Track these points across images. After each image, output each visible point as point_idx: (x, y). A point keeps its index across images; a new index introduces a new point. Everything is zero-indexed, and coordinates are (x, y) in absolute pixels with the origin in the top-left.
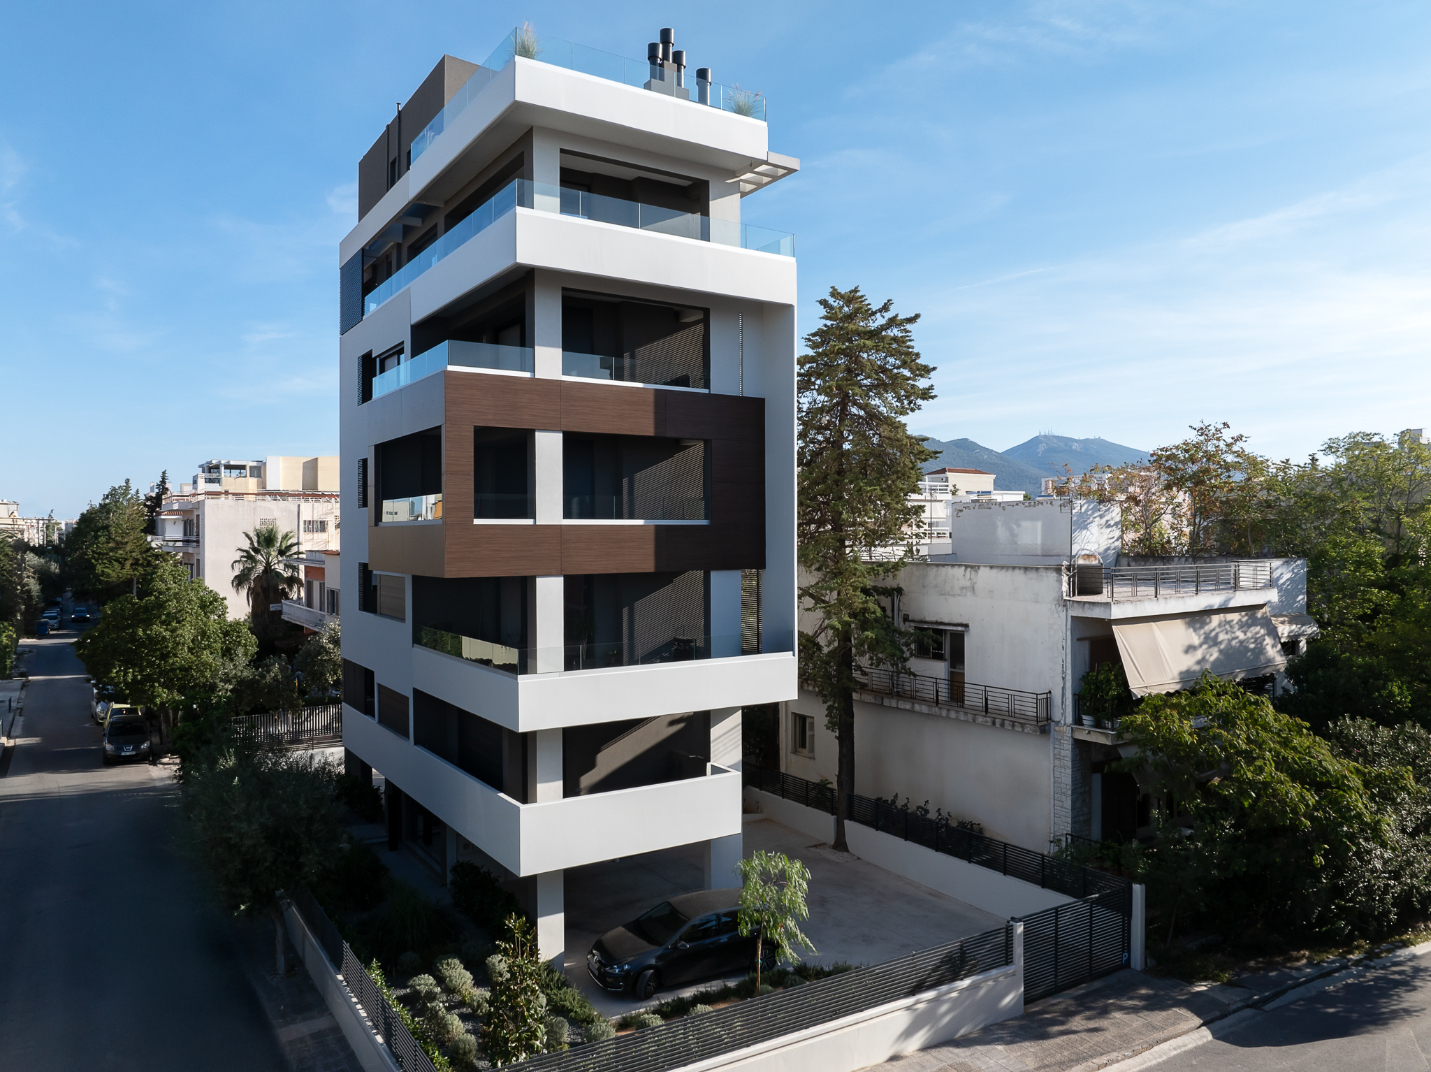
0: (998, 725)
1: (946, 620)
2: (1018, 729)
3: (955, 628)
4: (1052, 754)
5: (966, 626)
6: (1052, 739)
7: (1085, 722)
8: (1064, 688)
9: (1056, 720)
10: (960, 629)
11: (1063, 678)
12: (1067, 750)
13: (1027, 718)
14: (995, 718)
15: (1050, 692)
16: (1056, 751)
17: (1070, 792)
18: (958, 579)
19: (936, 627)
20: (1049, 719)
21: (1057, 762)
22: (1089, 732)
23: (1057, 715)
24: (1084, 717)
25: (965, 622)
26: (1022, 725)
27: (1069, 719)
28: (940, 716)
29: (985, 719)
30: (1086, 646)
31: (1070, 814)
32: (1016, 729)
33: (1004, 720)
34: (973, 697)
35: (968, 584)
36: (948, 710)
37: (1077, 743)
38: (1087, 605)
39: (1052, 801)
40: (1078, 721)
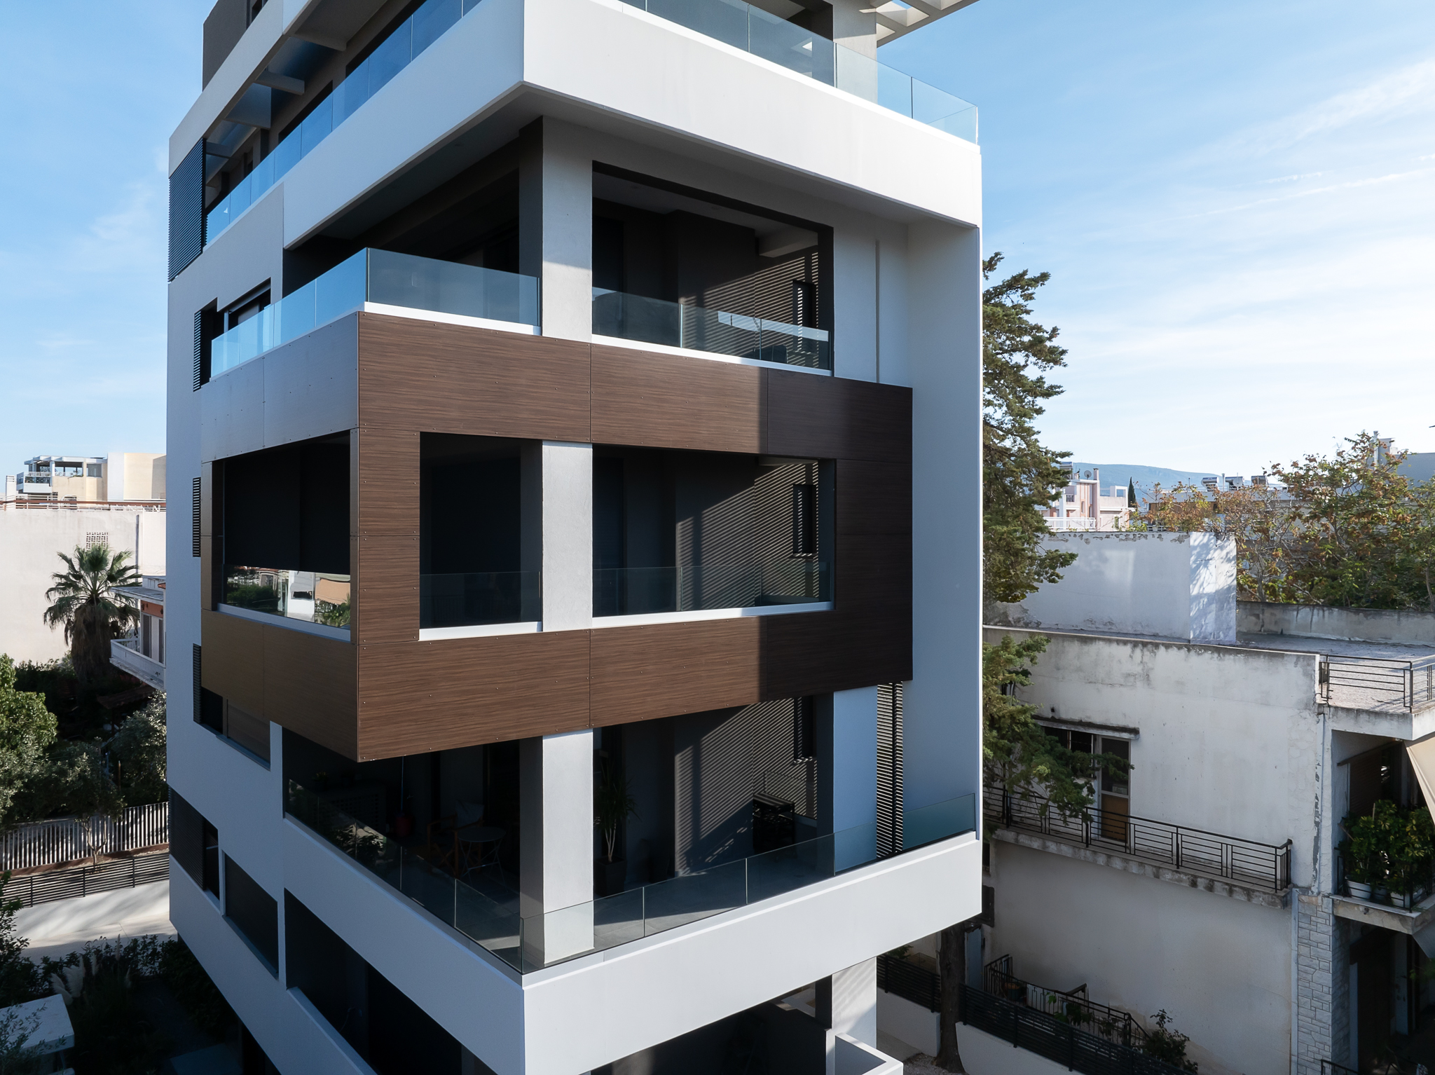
0: (1201, 887)
1: (1098, 720)
2: (1241, 897)
3: (1117, 735)
4: (1294, 936)
5: (1135, 731)
6: (1294, 914)
7: (1354, 892)
8: (1317, 839)
9: (1301, 884)
10: (1125, 736)
11: (1317, 824)
12: (1324, 934)
13: (1259, 879)
14: (1196, 877)
15: (1290, 842)
16: (1302, 933)
17: (1329, 998)
18: (1120, 661)
19: (1082, 730)
20: (1288, 881)
21: (1304, 950)
22: (1367, 910)
23: (1302, 875)
24: (1352, 884)
25: (1131, 726)
26: (1249, 893)
27: (1327, 884)
28: (1095, 863)
29: (1177, 876)
30: (1346, 770)
31: (1329, 1031)
32: (1236, 896)
33: (1212, 881)
34: (1141, 836)
35: (1138, 669)
36: (1109, 857)
37: (1341, 924)
38: (1364, 717)
39: (1294, 1007)
40: (1341, 889)
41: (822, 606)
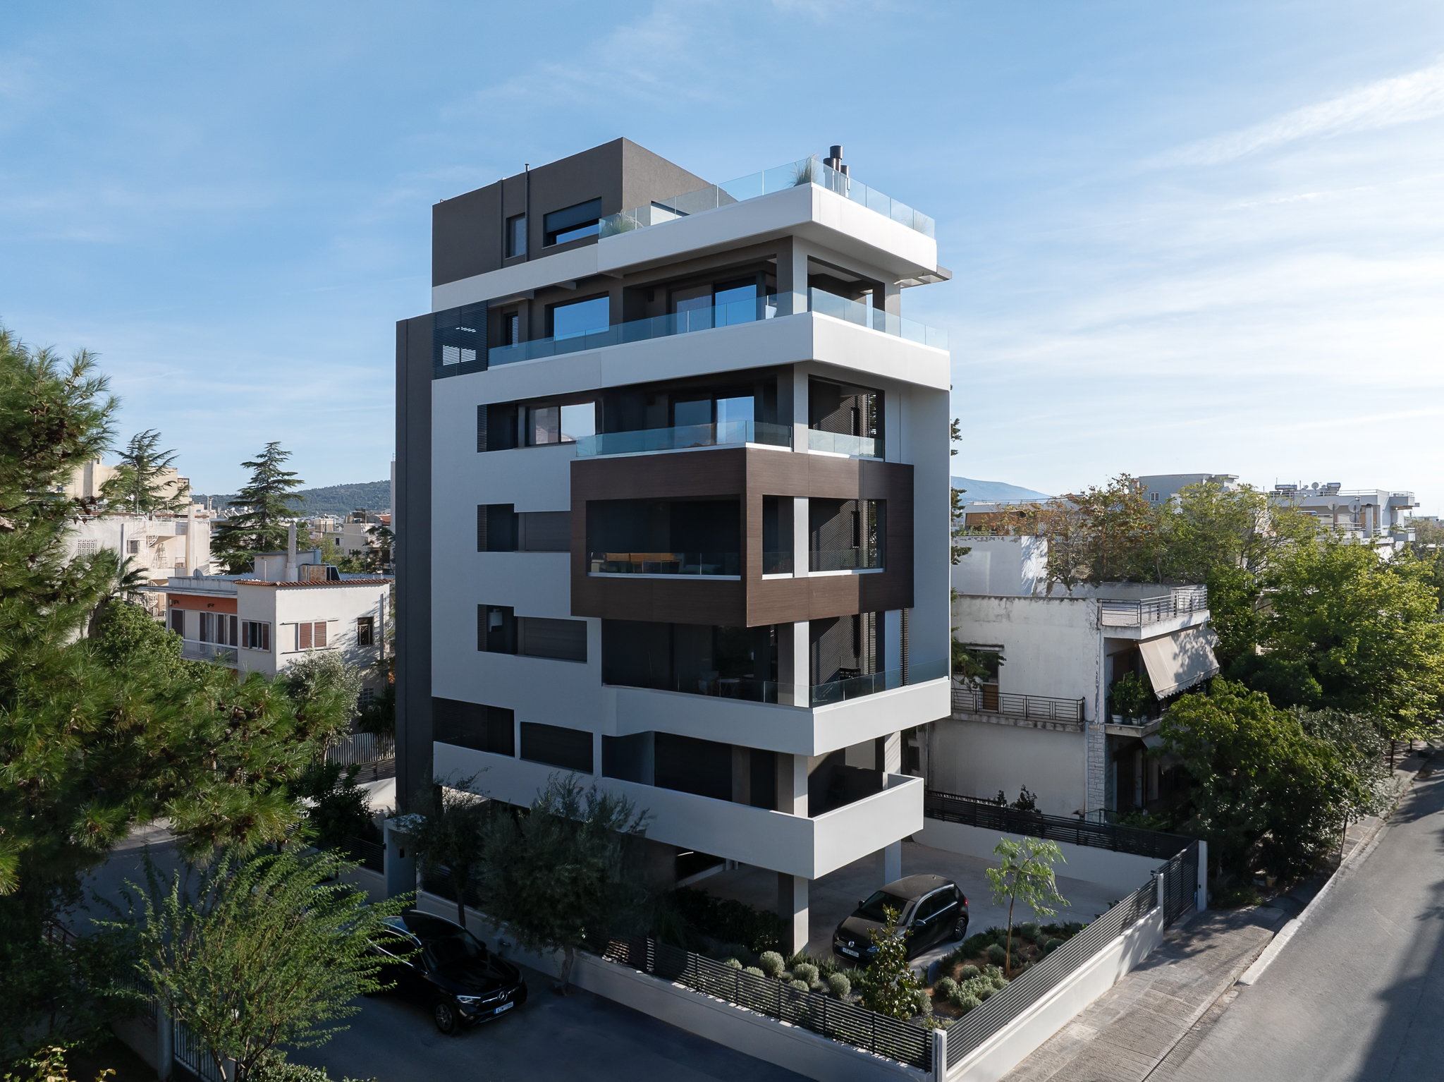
0: (1039, 727)
1: (981, 642)
2: (1059, 728)
3: (992, 649)
4: (1086, 747)
5: (1002, 646)
6: (1086, 736)
7: (1115, 720)
8: (1097, 695)
9: (1089, 720)
10: (997, 649)
11: (1097, 687)
12: (1101, 744)
13: (1069, 720)
14: (1037, 721)
15: (1084, 698)
16: (1091, 745)
17: (1103, 776)
18: (993, 608)
19: (972, 648)
20: (1083, 719)
21: (1091, 754)
22: (1121, 728)
23: (1090, 716)
24: (1114, 716)
25: (1000, 644)
26: (1064, 726)
27: (1102, 718)
28: (981, 722)
29: (1026, 722)
30: (1111, 659)
31: (1103, 794)
32: (1057, 729)
33: (1045, 722)
34: (1006, 704)
35: (1004, 612)
36: (989, 717)
37: (1109, 737)
38: (1119, 629)
39: (1087, 784)
40: (1109, 720)
41: (880, 570)
